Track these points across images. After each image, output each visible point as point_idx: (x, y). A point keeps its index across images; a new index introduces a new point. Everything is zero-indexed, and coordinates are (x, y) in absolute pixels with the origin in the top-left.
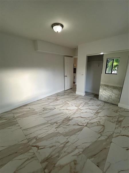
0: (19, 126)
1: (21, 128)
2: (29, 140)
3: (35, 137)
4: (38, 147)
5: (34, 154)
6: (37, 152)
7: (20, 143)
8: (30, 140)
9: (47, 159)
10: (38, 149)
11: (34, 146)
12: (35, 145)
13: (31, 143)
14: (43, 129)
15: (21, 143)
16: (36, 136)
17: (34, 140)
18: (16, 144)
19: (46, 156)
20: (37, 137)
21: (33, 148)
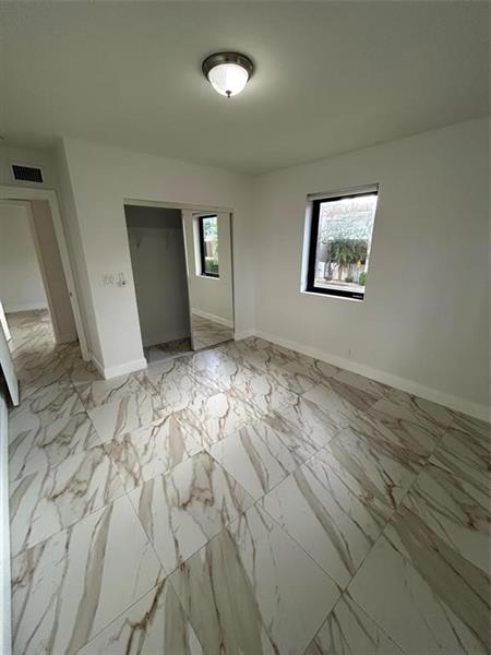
0: (333, 613)
1: (343, 592)
2: (383, 523)
3: (364, 504)
4: (390, 488)
5: (409, 492)
6: (401, 487)
7: (408, 556)
8: (380, 520)
9: (404, 463)
10: (394, 486)
11: (392, 497)
12: (388, 497)
13: (389, 512)
14: (326, 485)
15: (405, 553)
16: (361, 501)
17: (376, 502)
18: (416, 568)
19: (399, 465)
20: (363, 499)
21: (398, 503)
